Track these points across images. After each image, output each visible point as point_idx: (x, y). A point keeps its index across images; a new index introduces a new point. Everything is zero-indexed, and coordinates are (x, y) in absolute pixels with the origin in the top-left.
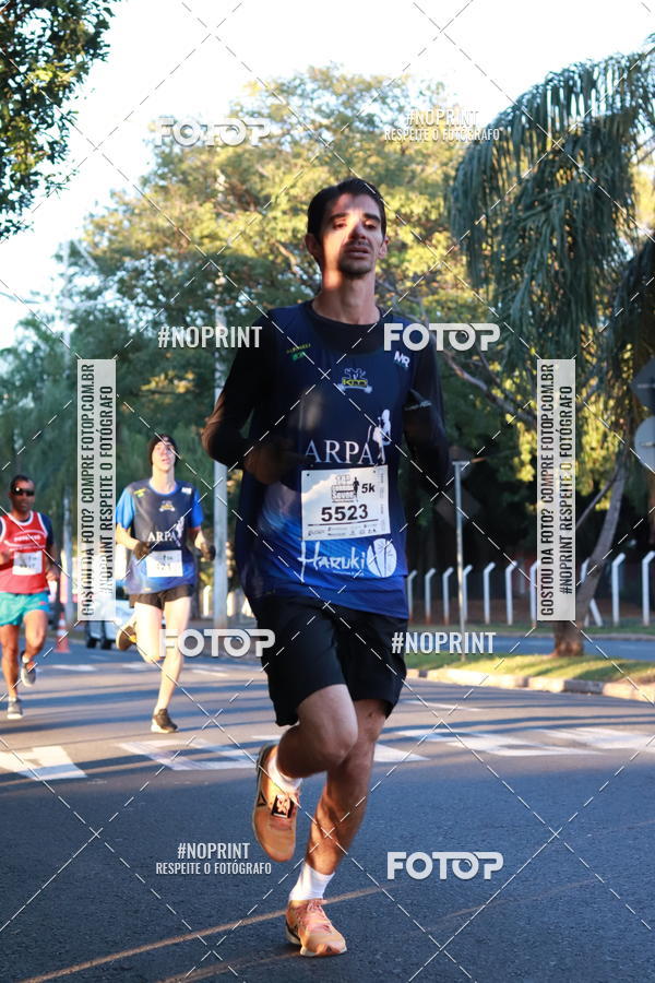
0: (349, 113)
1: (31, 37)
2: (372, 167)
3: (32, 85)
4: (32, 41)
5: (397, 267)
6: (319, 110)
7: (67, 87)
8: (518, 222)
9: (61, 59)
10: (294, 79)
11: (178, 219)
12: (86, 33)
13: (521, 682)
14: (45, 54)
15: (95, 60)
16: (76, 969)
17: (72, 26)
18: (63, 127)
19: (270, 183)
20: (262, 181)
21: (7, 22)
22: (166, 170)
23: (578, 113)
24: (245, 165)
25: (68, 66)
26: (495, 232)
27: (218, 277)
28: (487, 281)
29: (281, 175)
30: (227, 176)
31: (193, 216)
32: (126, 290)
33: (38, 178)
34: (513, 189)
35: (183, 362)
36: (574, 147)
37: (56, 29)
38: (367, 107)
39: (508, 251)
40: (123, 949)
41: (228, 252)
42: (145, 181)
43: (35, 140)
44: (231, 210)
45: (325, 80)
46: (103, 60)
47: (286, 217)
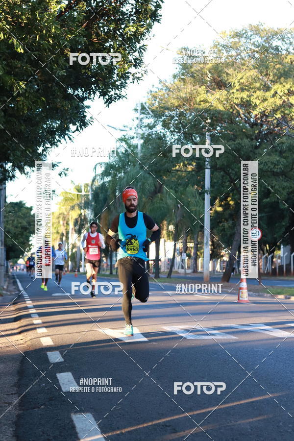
0: (267, 45)
1: (126, 12)
2: (277, 70)
3: (127, 33)
4: (127, 13)
5: (288, 115)
6: (254, 44)
7: (143, 34)
9: (140, 22)
10: (243, 30)
11: (190, 93)
12: (151, 10)
14: (133, 20)
15: (155, 22)
16: (145, 425)
17: (145, 7)
18: (140, 52)
19: (231, 77)
20: (227, 76)
21: (116, 6)
22: (184, 71)
24: (220, 69)
25: (143, 25)
27: (207, 119)
29: (236, 73)
30: (212, 74)
31: (197, 92)
32: (166, 125)
33: (129, 75)
37: (138, 8)
38: (275, 43)
40: (166, 417)
41: (212, 108)
42: (175, 77)
43: (128, 58)
44: (214, 89)
45: (257, 31)
46: (158, 22)
47: (238, 92)
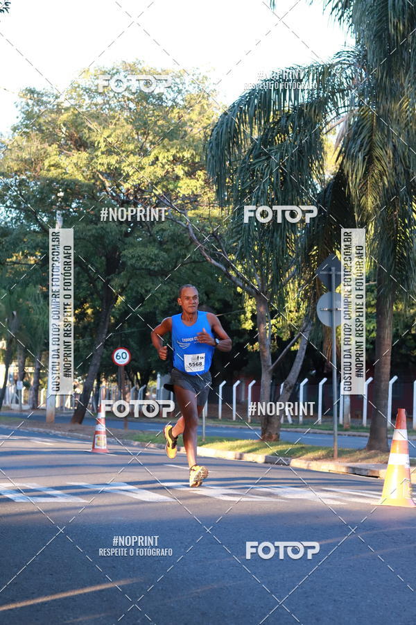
2: (159, 127)
5: (172, 191)
8: (250, 165)
10: (113, 69)
11: (35, 154)
13: (238, 456)
19: (95, 134)
20: (89, 132)
22: (28, 122)
23: (290, 99)
24: (79, 121)
26: (235, 171)
27: (59, 192)
28: (228, 202)
29: (102, 129)
30: (68, 128)
31: (45, 152)
34: (247, 145)
35: (34, 245)
36: (287, 121)
39: (243, 183)
41: (66, 176)
42: (15, 129)
44: (70, 150)
47: (104, 156)
